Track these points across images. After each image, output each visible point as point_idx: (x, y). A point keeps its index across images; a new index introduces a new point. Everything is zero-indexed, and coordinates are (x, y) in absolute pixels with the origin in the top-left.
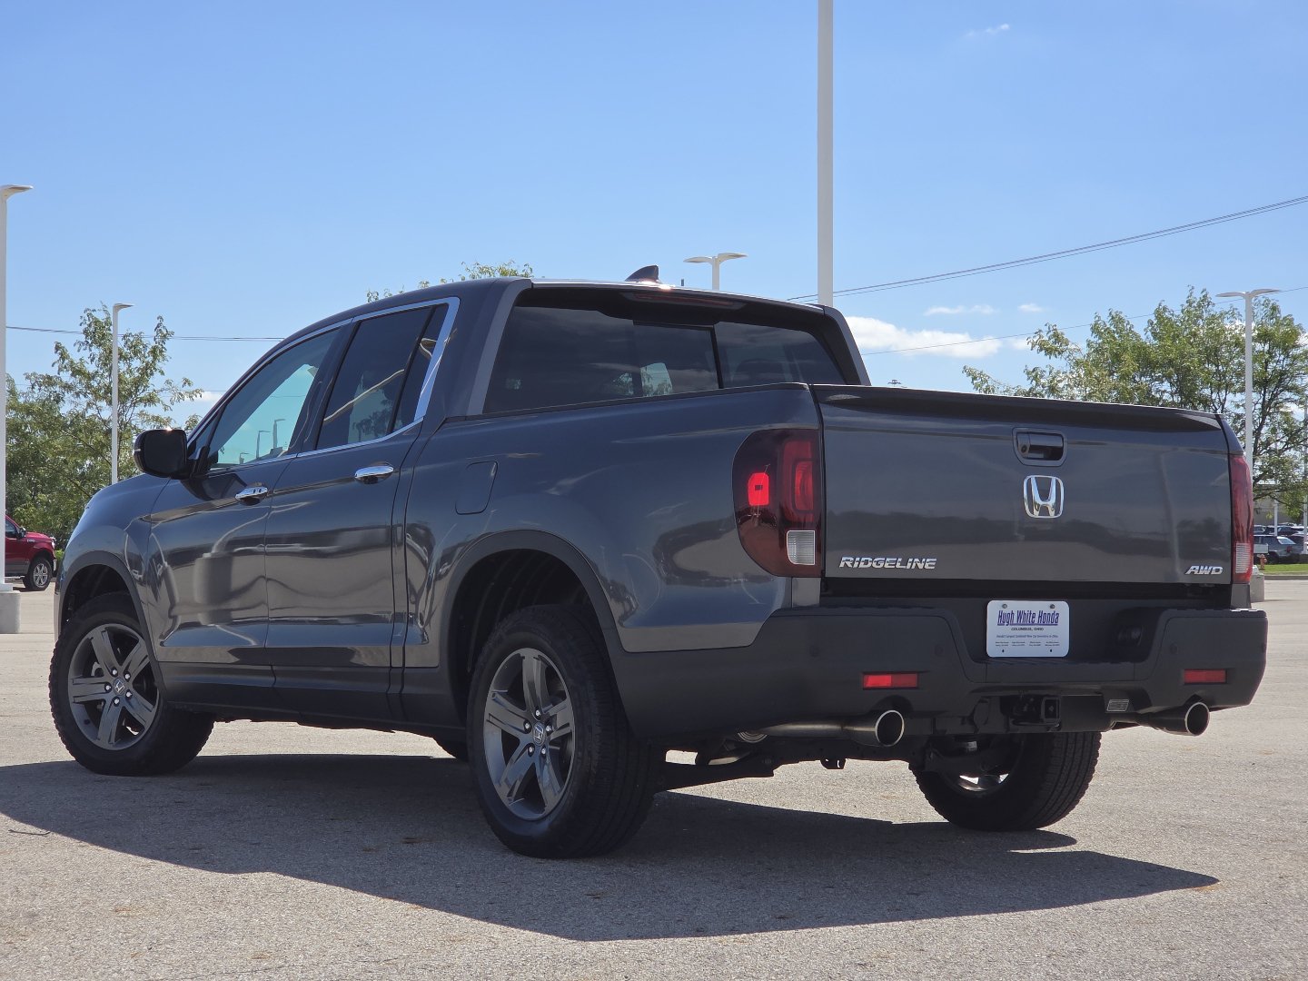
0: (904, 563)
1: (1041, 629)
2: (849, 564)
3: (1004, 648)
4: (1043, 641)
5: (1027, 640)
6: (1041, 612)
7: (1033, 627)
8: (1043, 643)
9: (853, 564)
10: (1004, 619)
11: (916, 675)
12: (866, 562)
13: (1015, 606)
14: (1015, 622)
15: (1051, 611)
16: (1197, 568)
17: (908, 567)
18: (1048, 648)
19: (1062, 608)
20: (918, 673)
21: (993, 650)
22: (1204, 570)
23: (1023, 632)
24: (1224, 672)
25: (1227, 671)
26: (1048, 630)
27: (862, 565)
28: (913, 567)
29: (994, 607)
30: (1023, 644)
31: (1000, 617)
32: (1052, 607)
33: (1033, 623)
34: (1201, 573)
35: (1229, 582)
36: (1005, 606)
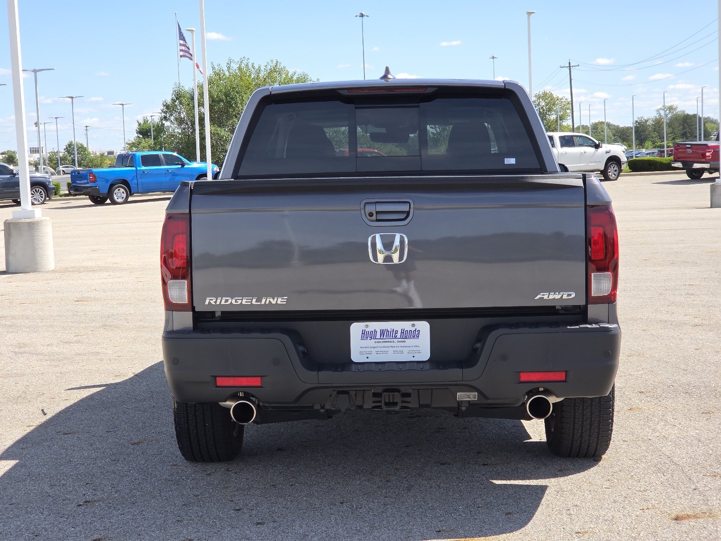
0: (259, 300)
1: (403, 342)
2: (212, 302)
3: (368, 356)
4: (406, 350)
5: (391, 350)
6: (403, 329)
7: (396, 340)
8: (406, 352)
9: (215, 302)
10: (365, 335)
11: (259, 378)
12: (227, 301)
13: (376, 326)
14: (378, 337)
15: (413, 329)
16: (546, 294)
17: (263, 302)
18: (411, 355)
19: (424, 327)
20: (261, 376)
21: (357, 357)
22: (555, 296)
23: (387, 344)
24: (564, 373)
25: (566, 372)
26: (410, 342)
27: (223, 303)
28: (267, 303)
29: (357, 327)
30: (387, 352)
32: (413, 325)
33: (396, 337)
34: (551, 297)
35: (584, 303)
36: (367, 326)
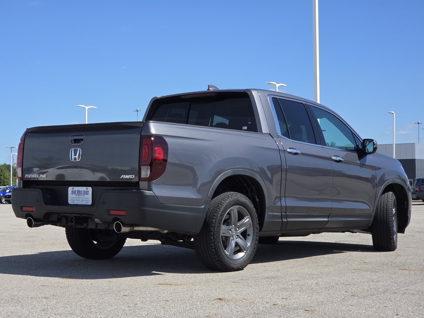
0: (39, 176)
1: (84, 196)
2: (27, 177)
3: (73, 201)
4: (85, 199)
5: (80, 199)
6: (84, 190)
7: (82, 195)
8: (85, 200)
10: (73, 192)
12: (31, 176)
13: (76, 189)
14: (77, 193)
15: (87, 190)
16: (124, 176)
18: (86, 202)
19: (90, 189)
21: (70, 202)
22: (127, 177)
23: (79, 197)
26: (86, 196)
28: (41, 177)
29: (70, 189)
31: (72, 192)
32: (87, 189)
34: (126, 177)
35: (138, 181)
36: (73, 189)
